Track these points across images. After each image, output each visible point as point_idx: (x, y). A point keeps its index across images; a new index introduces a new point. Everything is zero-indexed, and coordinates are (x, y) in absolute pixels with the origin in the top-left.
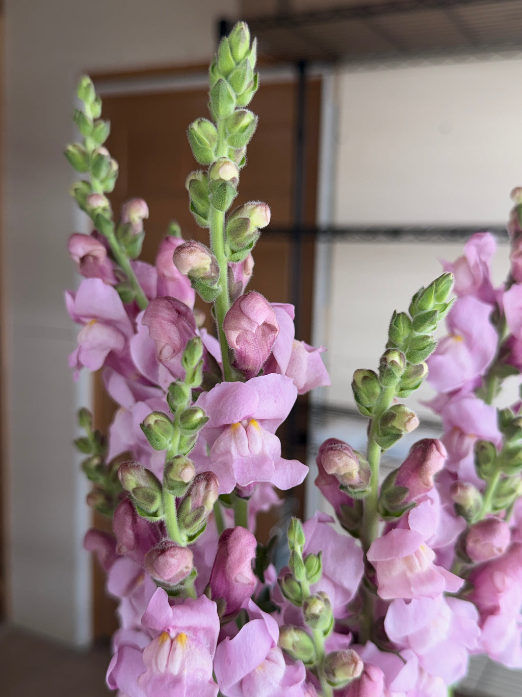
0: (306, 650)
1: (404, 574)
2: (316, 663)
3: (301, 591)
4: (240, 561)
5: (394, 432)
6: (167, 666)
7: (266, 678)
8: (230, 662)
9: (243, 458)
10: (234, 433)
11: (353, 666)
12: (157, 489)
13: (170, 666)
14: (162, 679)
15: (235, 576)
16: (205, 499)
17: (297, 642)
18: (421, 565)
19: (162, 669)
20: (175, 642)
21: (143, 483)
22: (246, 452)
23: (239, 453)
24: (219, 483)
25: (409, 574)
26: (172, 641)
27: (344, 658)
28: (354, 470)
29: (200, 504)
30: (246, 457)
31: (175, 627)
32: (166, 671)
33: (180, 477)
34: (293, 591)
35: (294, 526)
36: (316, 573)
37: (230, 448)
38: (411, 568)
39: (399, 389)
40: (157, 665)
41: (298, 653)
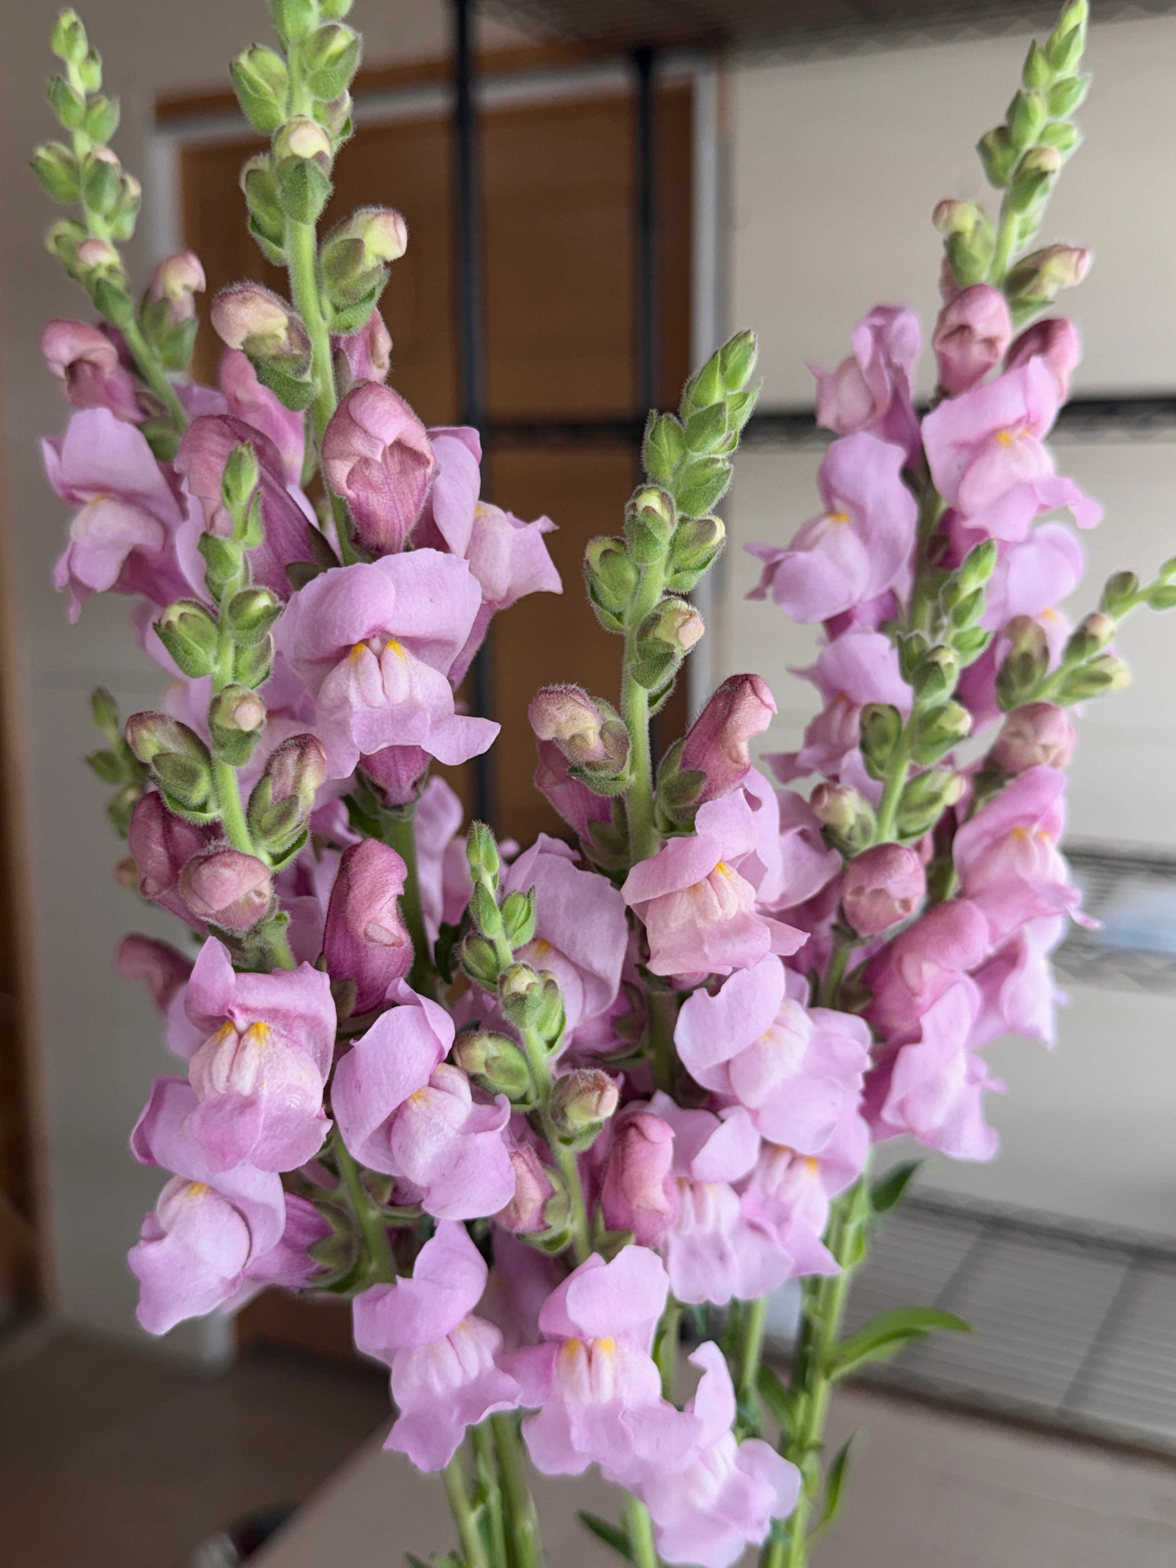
0: (513, 1074)
1: (692, 922)
2: (535, 1103)
3: (498, 960)
4: (373, 897)
5: (660, 650)
6: (228, 1079)
7: (431, 1119)
8: (360, 1087)
9: (374, 710)
10: (356, 665)
11: (598, 1092)
12: (200, 757)
13: (235, 1078)
14: (220, 1103)
15: (364, 925)
16: (298, 780)
17: (495, 1059)
18: (722, 906)
19: (221, 1085)
20: (245, 1037)
21: (172, 747)
22: (378, 698)
23: (365, 700)
24: (326, 754)
25: (701, 923)
26: (240, 1036)
27: (580, 1080)
28: (589, 728)
29: (289, 792)
30: (380, 707)
31: (245, 1009)
32: (227, 1089)
33: (234, 720)
34: (481, 959)
35: (476, 837)
36: (522, 924)
37: (347, 691)
38: (704, 911)
39: (671, 570)
40: (211, 1080)
41: (498, 1082)
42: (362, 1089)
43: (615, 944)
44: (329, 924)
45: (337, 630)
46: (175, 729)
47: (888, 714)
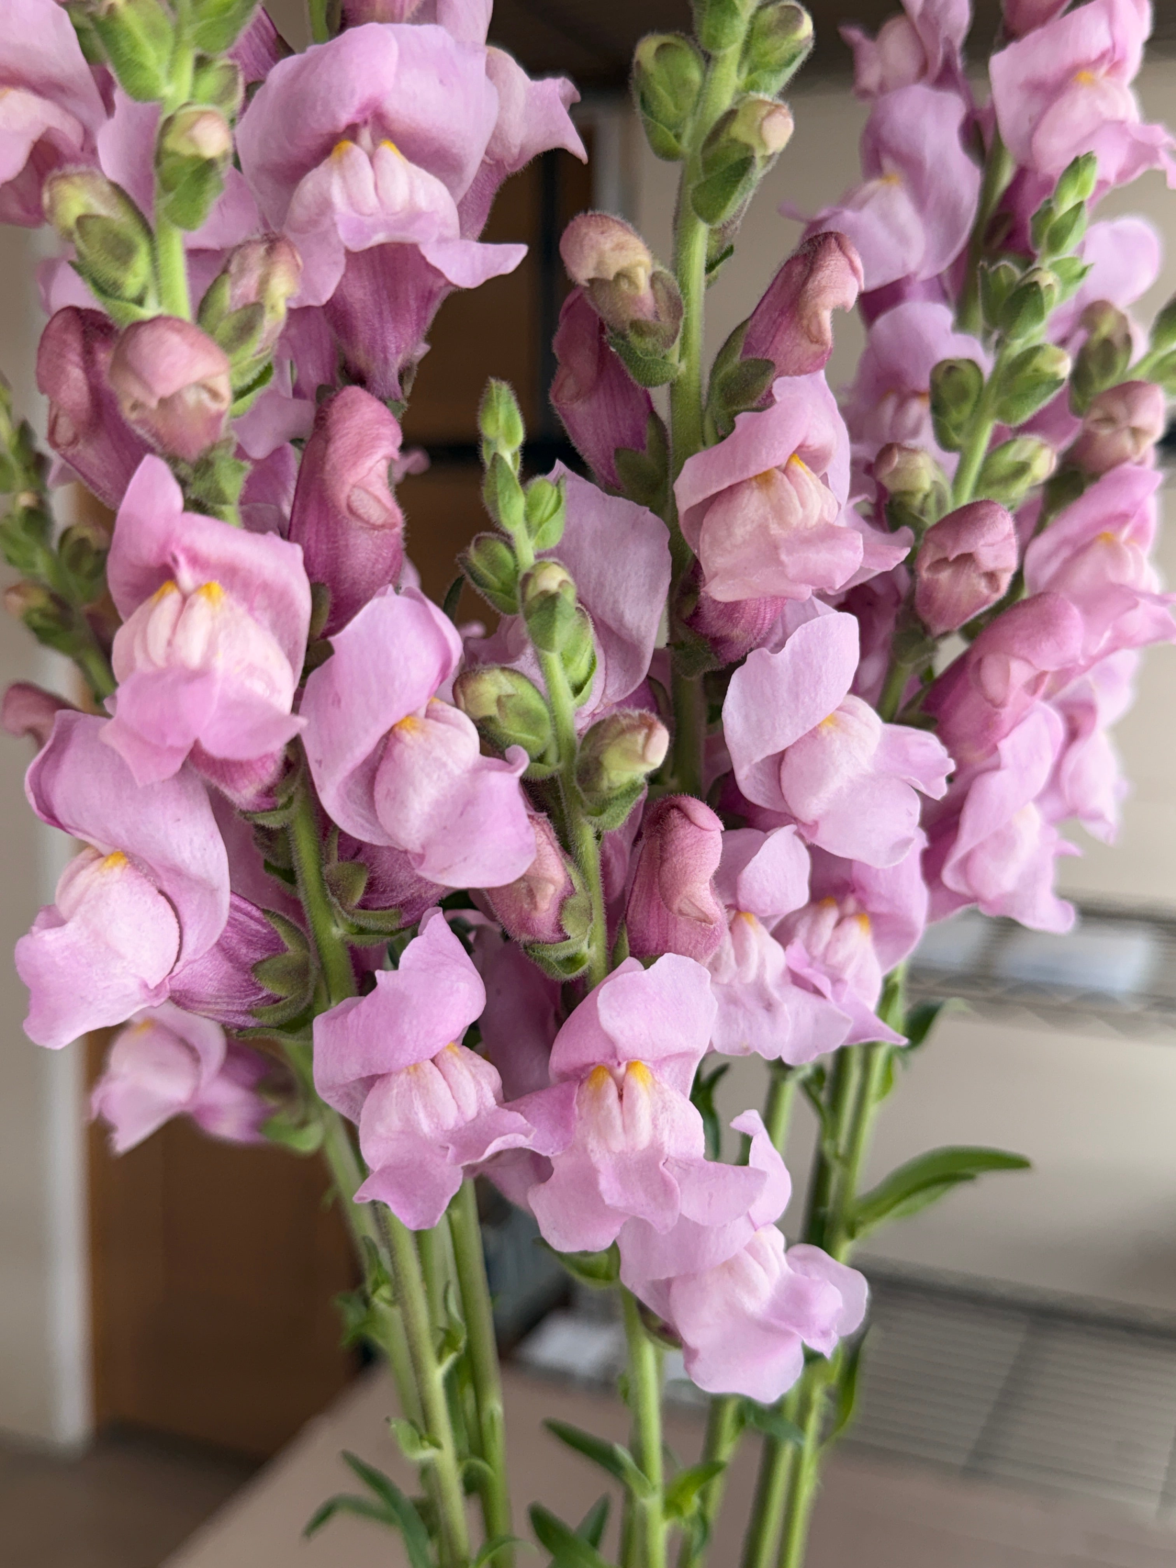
0: (530, 720)
1: (763, 528)
2: (553, 766)
3: (517, 566)
4: (359, 451)
5: (736, 156)
6: (170, 643)
7: (430, 753)
8: (339, 701)
9: (362, 218)
10: (340, 161)
11: (645, 731)
12: (138, 228)
13: (179, 640)
14: (159, 675)
15: (347, 489)
16: (264, 283)
17: (509, 696)
18: (803, 505)
19: (158, 651)
20: (193, 597)
21: (101, 209)
22: (371, 200)
23: (351, 201)
24: (302, 258)
25: (775, 529)
26: (185, 598)
27: (621, 718)
28: (639, 264)
29: (252, 298)
30: (371, 215)
31: (195, 560)
32: (168, 658)
33: (192, 141)
34: (495, 564)
35: (495, 395)
36: (551, 515)
37: (328, 189)
38: (780, 512)
39: (745, 70)
40: (145, 650)
41: (511, 728)
42: (343, 703)
43: (653, 589)
44: (298, 503)
45: (319, 103)
46: (107, 189)
47: (968, 370)
